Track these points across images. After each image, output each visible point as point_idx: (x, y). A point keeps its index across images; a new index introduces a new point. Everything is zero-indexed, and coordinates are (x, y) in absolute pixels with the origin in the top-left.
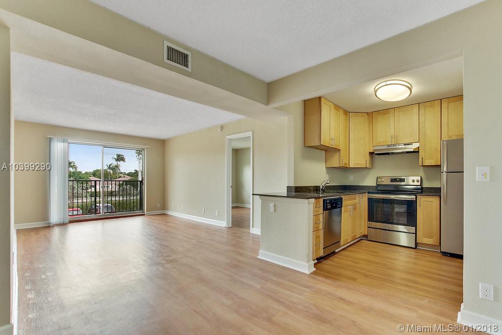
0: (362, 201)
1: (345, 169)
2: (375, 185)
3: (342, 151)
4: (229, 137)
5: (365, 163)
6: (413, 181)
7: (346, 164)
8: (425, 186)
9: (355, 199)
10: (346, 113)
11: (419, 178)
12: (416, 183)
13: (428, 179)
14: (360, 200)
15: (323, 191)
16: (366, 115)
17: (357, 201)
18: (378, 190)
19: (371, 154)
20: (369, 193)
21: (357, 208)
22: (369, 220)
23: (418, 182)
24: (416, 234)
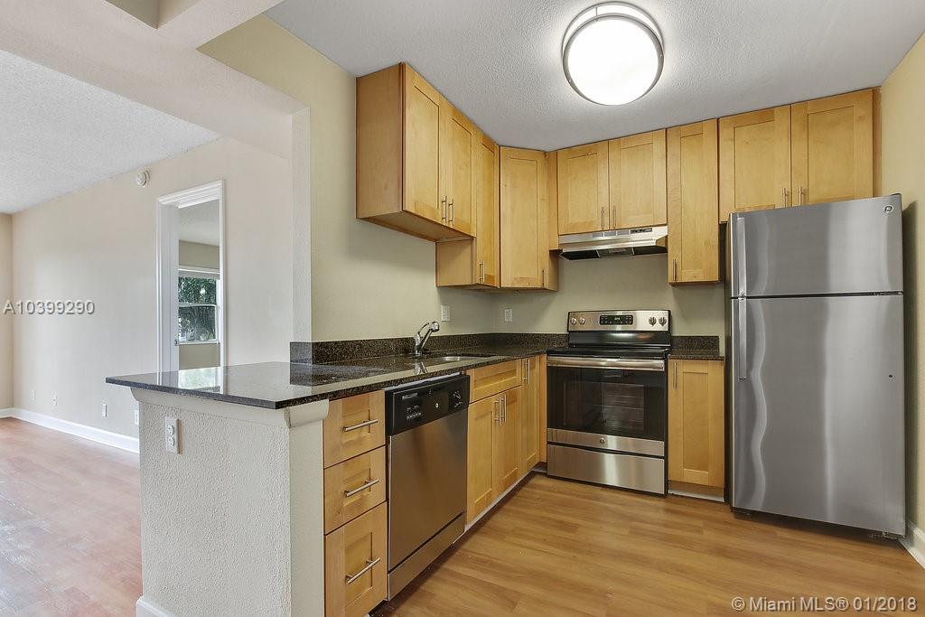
0: (532, 376)
1: (489, 293)
2: (564, 332)
3: (480, 244)
4: (165, 200)
5: (540, 278)
6: (653, 322)
7: (490, 277)
8: (677, 333)
9: (513, 372)
10: (490, 145)
11: (664, 314)
12: (658, 327)
13: (686, 317)
14: (526, 375)
15: (425, 351)
16: (540, 159)
17: (518, 377)
18: (571, 345)
19: (555, 255)
20: (550, 353)
21: (519, 397)
22: (550, 425)
23: (663, 324)
24: (666, 458)
